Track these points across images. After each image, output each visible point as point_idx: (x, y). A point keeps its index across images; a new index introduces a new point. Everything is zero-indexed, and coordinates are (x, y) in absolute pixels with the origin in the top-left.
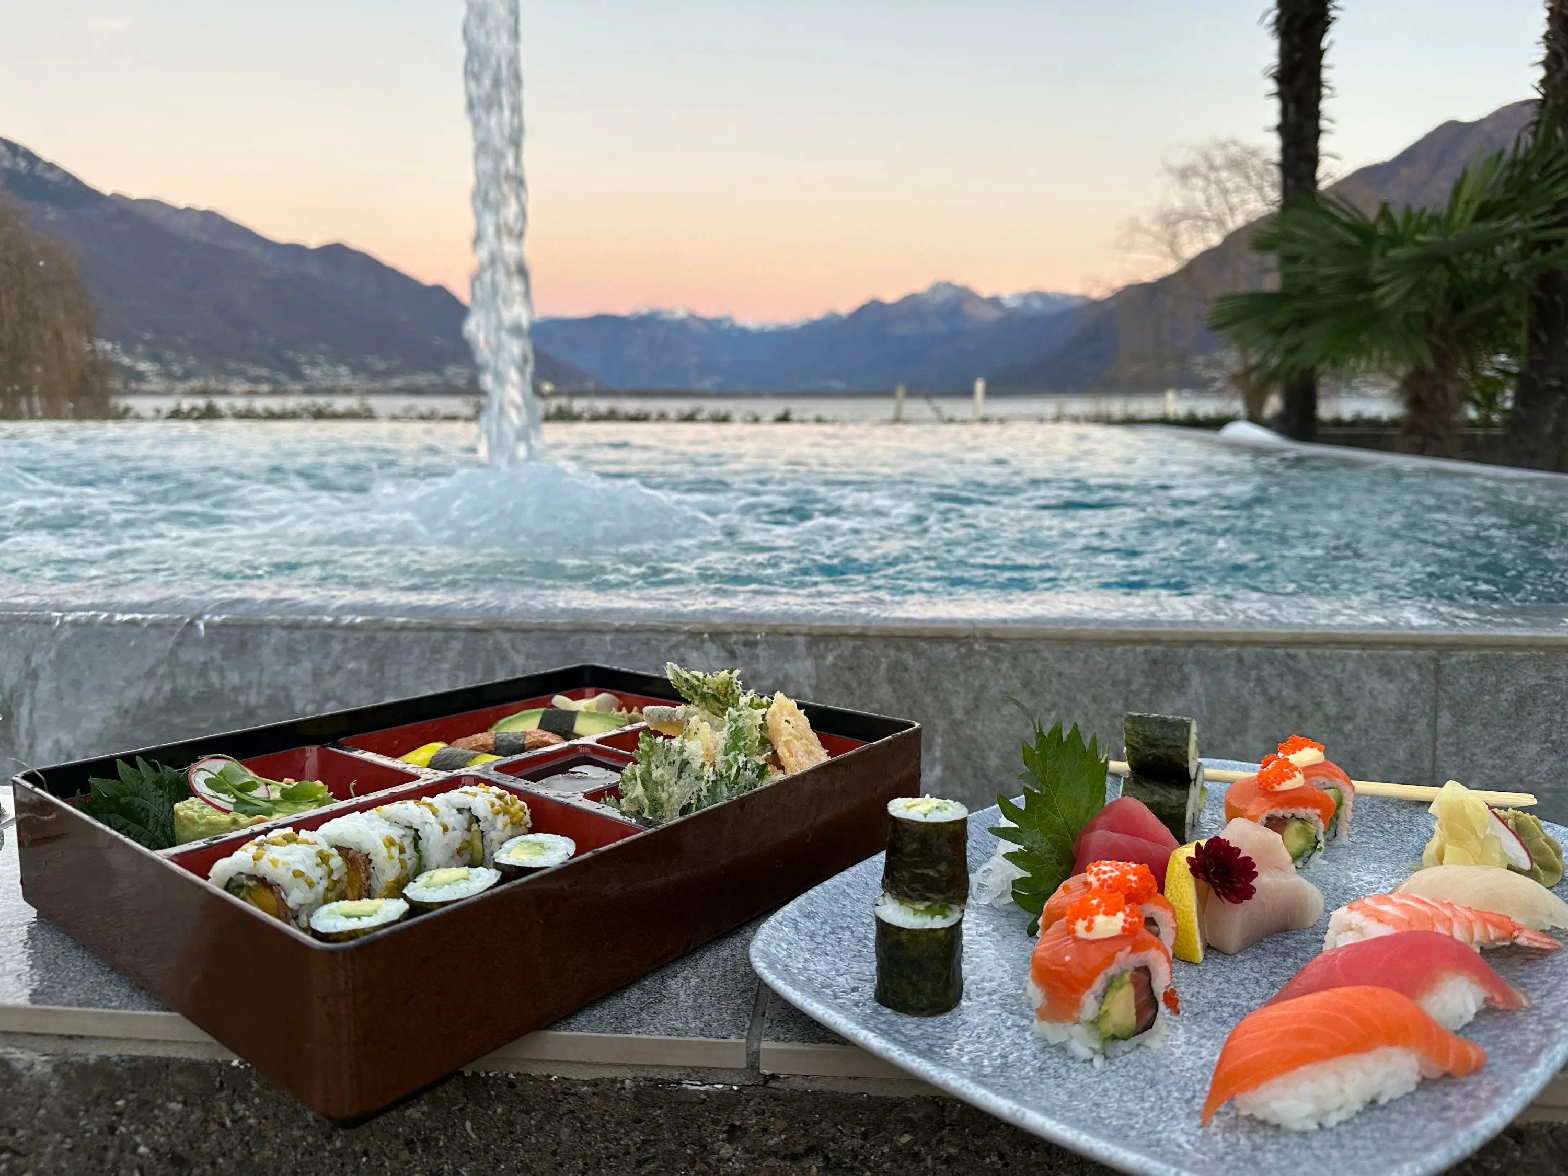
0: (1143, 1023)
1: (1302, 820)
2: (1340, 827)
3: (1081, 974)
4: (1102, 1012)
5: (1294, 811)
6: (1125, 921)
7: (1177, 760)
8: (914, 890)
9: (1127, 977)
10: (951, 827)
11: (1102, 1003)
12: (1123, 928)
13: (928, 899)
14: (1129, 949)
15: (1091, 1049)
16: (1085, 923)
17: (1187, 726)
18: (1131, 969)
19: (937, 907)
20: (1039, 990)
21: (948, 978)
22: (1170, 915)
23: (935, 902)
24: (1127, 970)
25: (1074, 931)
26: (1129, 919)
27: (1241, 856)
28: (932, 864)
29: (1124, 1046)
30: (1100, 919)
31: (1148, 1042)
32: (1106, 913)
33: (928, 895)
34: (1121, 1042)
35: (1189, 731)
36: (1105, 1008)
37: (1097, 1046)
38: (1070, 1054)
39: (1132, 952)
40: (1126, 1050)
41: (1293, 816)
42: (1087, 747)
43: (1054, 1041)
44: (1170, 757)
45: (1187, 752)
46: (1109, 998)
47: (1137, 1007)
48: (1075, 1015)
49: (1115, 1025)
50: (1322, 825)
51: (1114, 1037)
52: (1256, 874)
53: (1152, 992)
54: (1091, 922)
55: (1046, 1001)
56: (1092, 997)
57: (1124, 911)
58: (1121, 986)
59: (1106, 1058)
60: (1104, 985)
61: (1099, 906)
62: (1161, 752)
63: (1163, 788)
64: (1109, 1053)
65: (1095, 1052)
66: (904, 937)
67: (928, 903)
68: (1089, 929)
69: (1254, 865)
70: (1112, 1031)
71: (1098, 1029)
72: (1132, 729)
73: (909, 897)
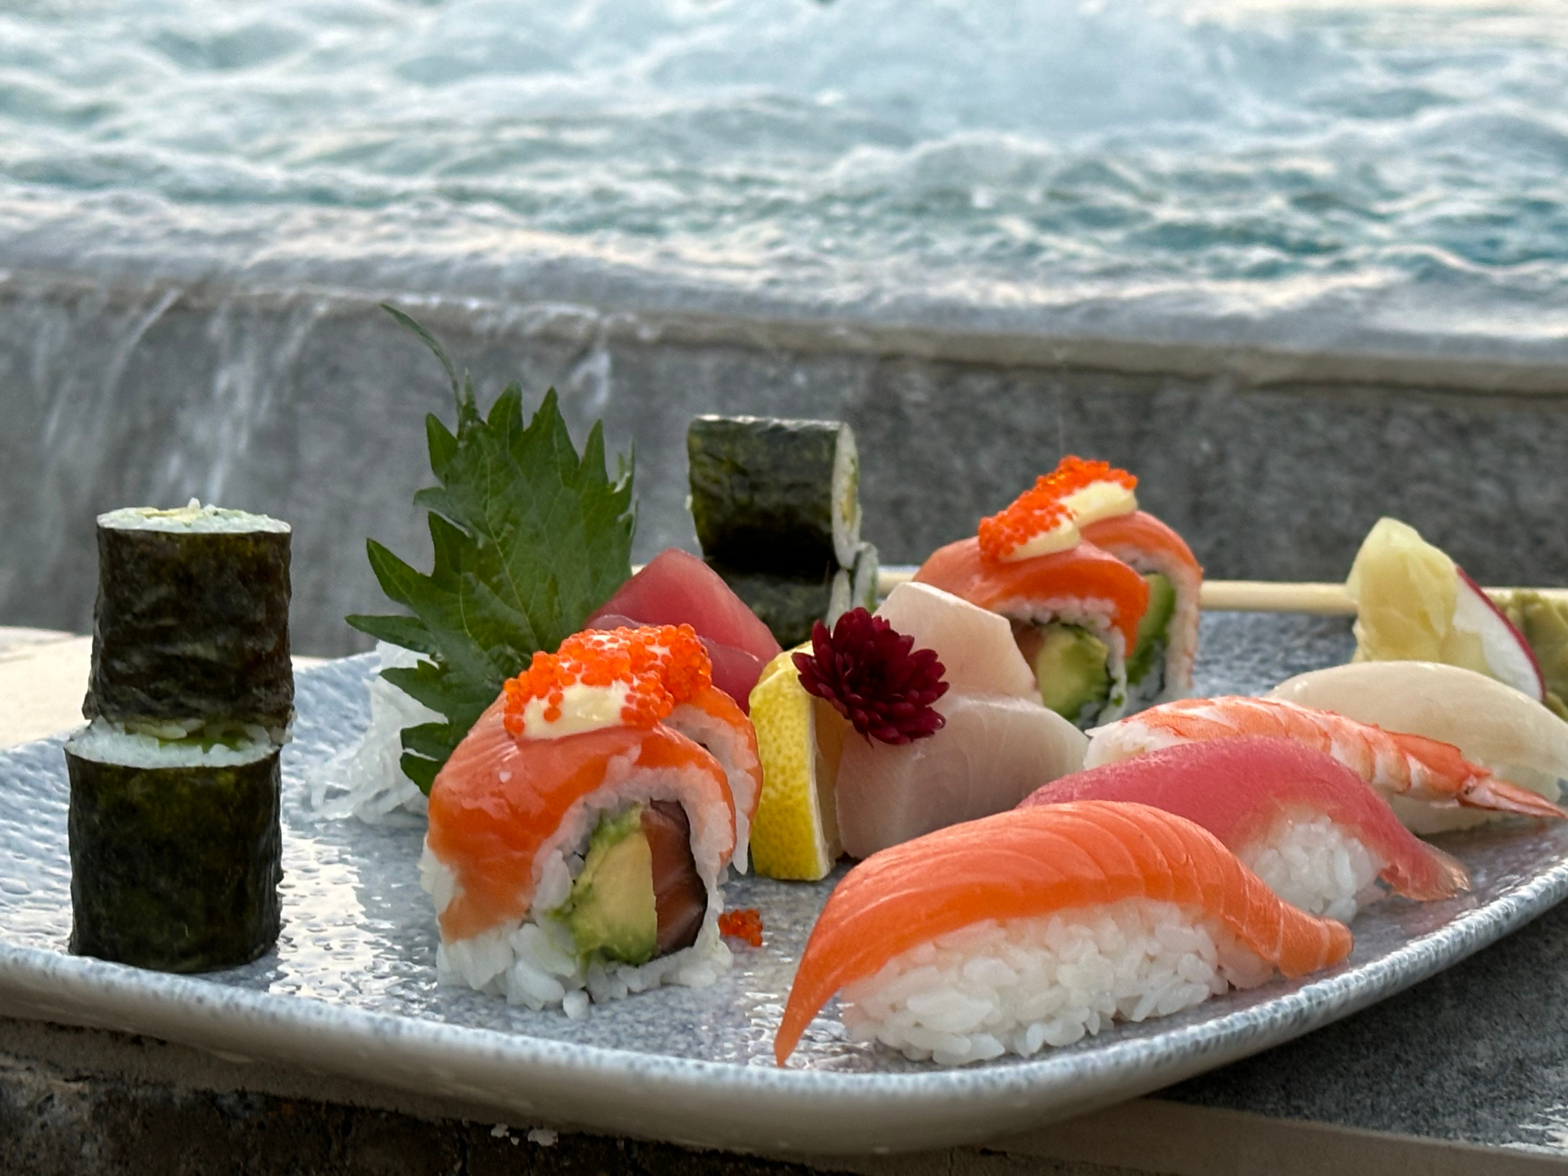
0: (675, 930)
1: (1075, 628)
2: (1171, 667)
3: (536, 806)
4: (579, 889)
5: (1055, 604)
6: (629, 699)
7: (806, 516)
8: (157, 696)
9: (635, 818)
10: (250, 549)
11: (579, 870)
12: (625, 713)
13: (194, 713)
14: (635, 752)
15: (560, 978)
16: (545, 704)
17: (831, 438)
18: (643, 801)
19: (217, 731)
20: (445, 869)
21: (241, 887)
22: (743, 740)
23: (213, 720)
24: (635, 804)
25: (520, 727)
26: (639, 695)
27: (913, 650)
28: (201, 631)
29: (633, 979)
30: (575, 693)
31: (684, 975)
32: (587, 681)
33: (193, 703)
34: (624, 971)
35: (833, 448)
36: (585, 879)
37: (569, 969)
38: (512, 999)
39: (643, 761)
40: (636, 986)
41: (1055, 619)
42: (580, 450)
43: (479, 978)
44: (790, 513)
45: (828, 497)
46: (594, 861)
47: (659, 896)
48: (523, 900)
49: (609, 927)
50: (1119, 642)
51: (608, 955)
52: (944, 687)
53: (692, 863)
54: (556, 700)
55: (461, 892)
56: (559, 854)
57: (629, 681)
58: (621, 837)
59: (592, 1001)
60: (584, 829)
61: (576, 669)
62: (770, 500)
63: (774, 585)
64: (596, 988)
65: (566, 984)
66: (136, 790)
67: (194, 723)
68: (551, 715)
69: (941, 669)
70: (603, 936)
71: (573, 929)
72: (706, 451)
73: (147, 711)
